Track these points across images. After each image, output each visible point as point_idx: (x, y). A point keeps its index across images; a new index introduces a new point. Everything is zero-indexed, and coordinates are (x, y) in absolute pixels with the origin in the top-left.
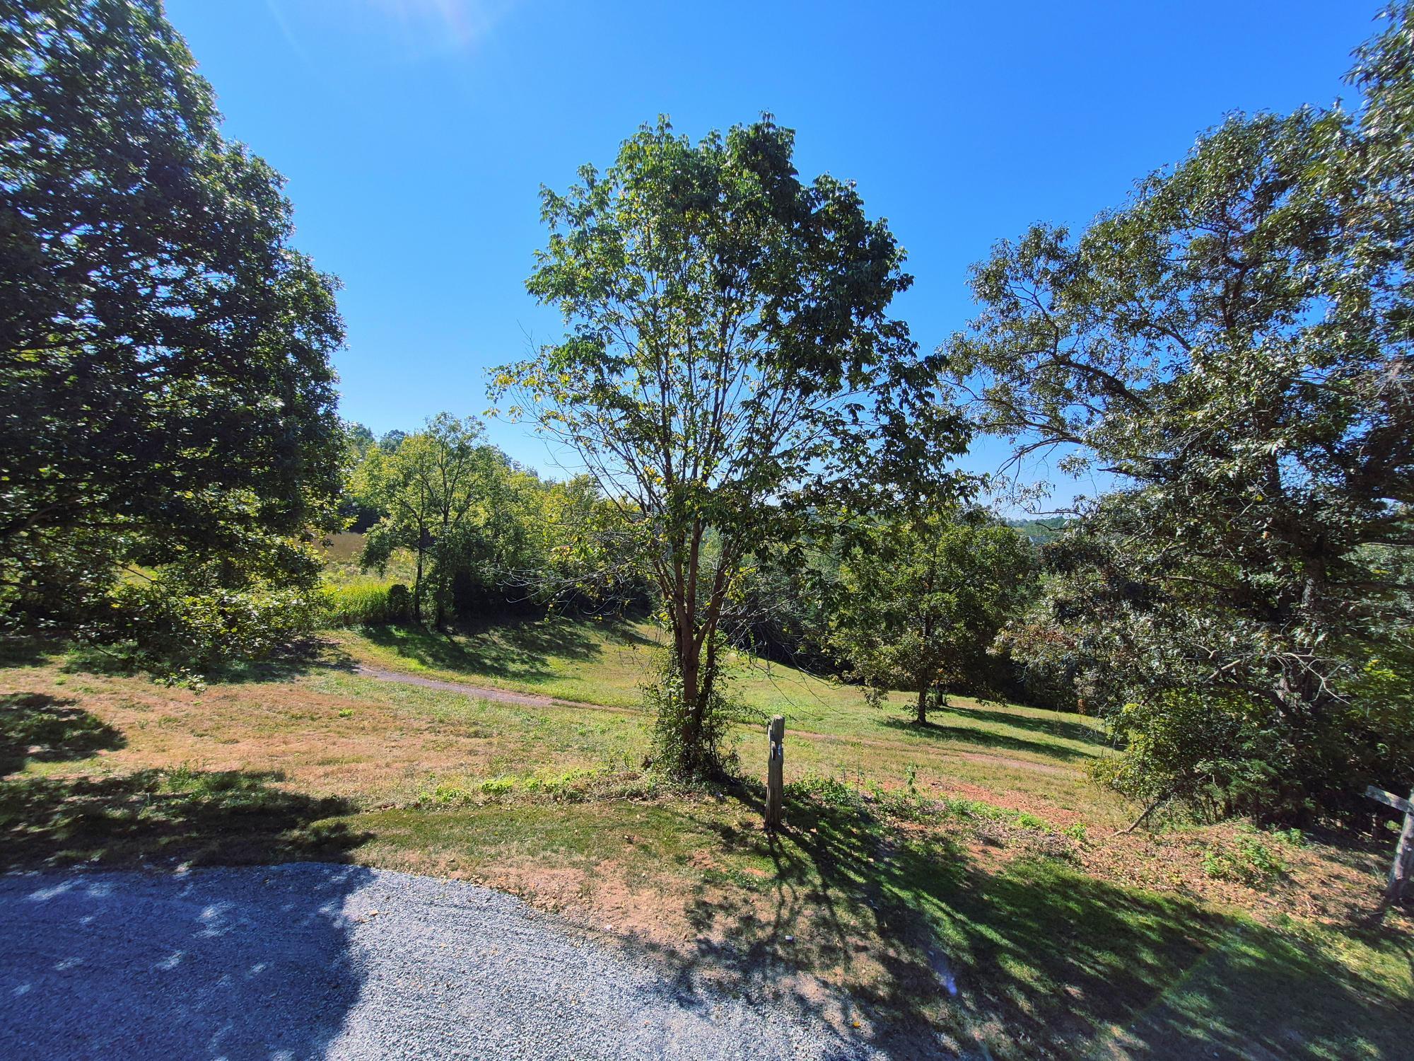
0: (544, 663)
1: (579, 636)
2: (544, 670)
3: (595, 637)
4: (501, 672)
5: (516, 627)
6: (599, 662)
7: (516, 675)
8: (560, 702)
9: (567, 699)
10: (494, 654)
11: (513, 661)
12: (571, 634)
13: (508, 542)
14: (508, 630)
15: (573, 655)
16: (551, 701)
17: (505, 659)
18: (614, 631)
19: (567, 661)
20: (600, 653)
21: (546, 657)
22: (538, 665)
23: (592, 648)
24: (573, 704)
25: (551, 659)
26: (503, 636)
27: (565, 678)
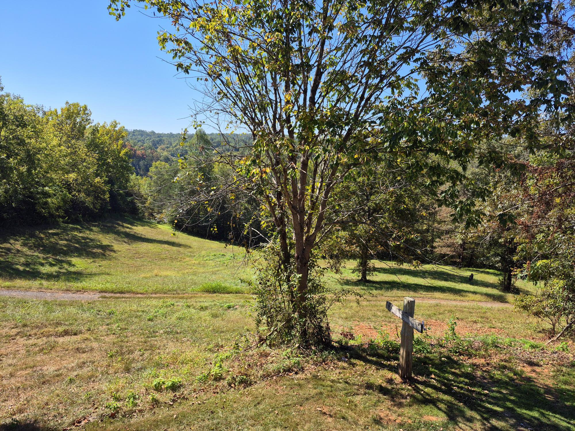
0: (70, 264)
1: (92, 240)
2: (72, 269)
3: (105, 239)
4: (34, 275)
5: (33, 236)
6: (115, 258)
7: (49, 277)
8: (107, 295)
9: (112, 292)
10: (22, 260)
11: (42, 265)
12: (83, 238)
13: (21, 163)
14: (27, 239)
15: (94, 256)
16: (98, 295)
17: (35, 264)
18: (118, 233)
19: (89, 261)
20: (114, 251)
21: (69, 259)
22: (65, 266)
23: (105, 248)
24: (118, 295)
25: (74, 260)
26: (24, 245)
27: (95, 274)
